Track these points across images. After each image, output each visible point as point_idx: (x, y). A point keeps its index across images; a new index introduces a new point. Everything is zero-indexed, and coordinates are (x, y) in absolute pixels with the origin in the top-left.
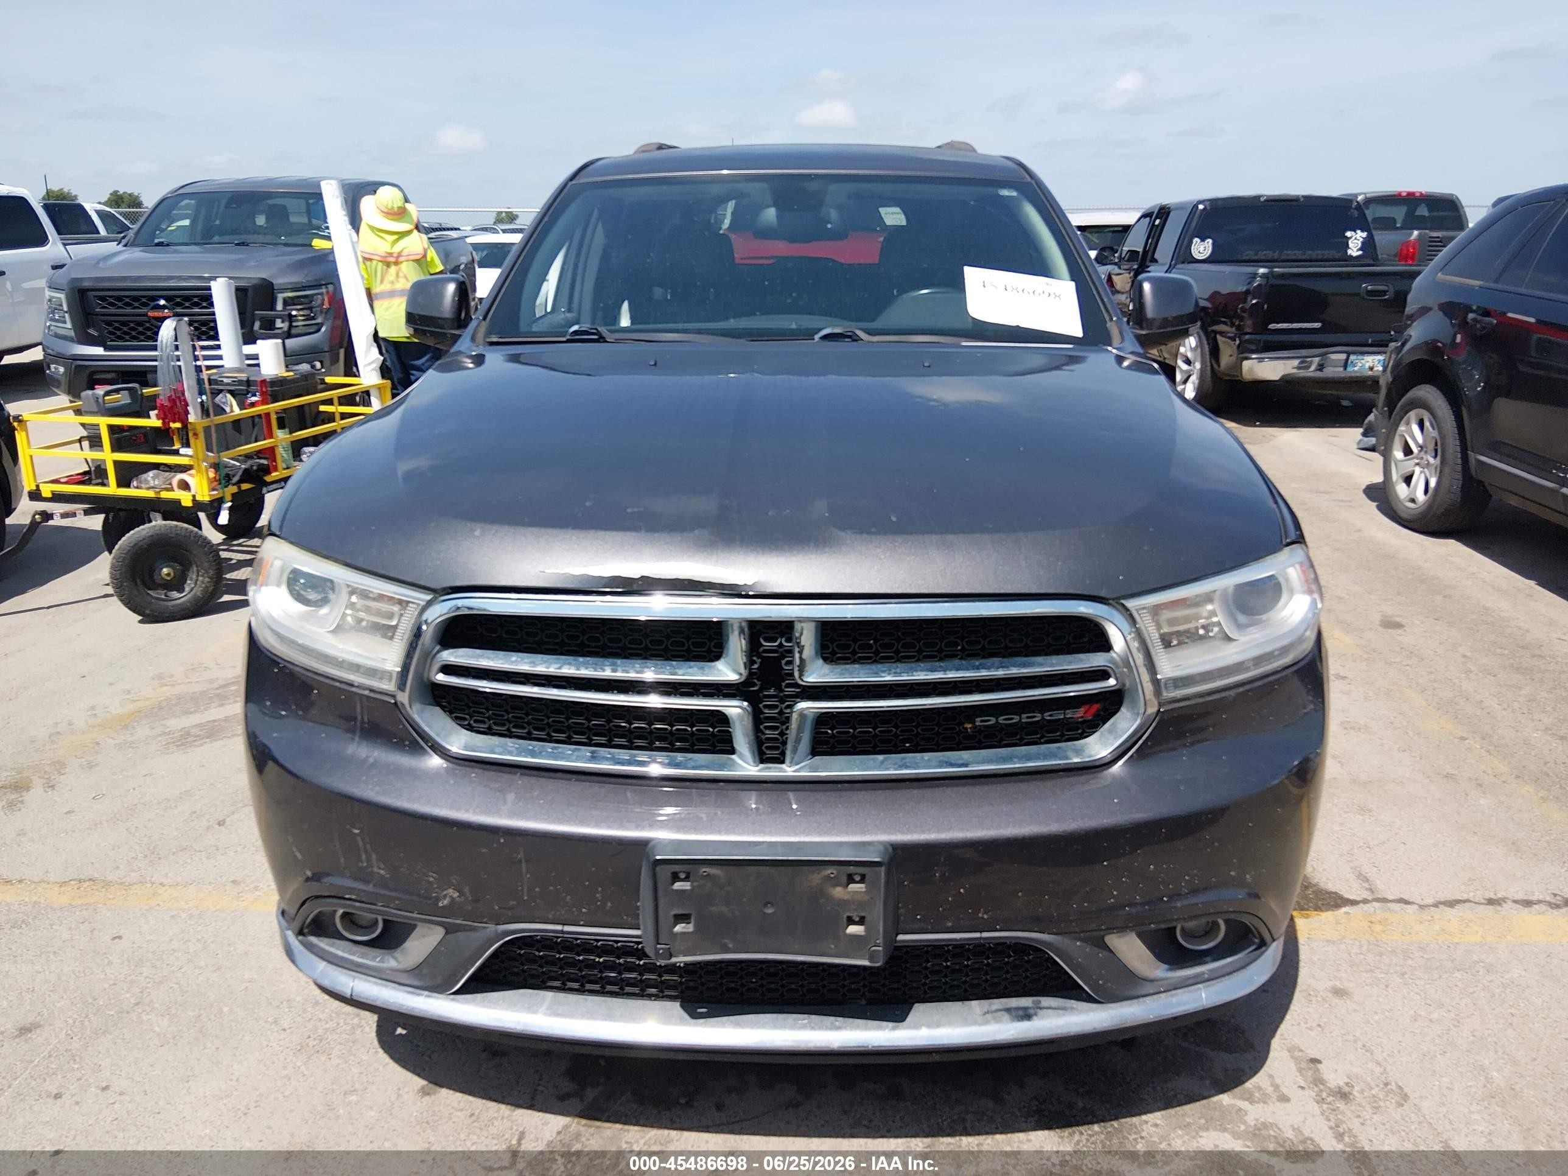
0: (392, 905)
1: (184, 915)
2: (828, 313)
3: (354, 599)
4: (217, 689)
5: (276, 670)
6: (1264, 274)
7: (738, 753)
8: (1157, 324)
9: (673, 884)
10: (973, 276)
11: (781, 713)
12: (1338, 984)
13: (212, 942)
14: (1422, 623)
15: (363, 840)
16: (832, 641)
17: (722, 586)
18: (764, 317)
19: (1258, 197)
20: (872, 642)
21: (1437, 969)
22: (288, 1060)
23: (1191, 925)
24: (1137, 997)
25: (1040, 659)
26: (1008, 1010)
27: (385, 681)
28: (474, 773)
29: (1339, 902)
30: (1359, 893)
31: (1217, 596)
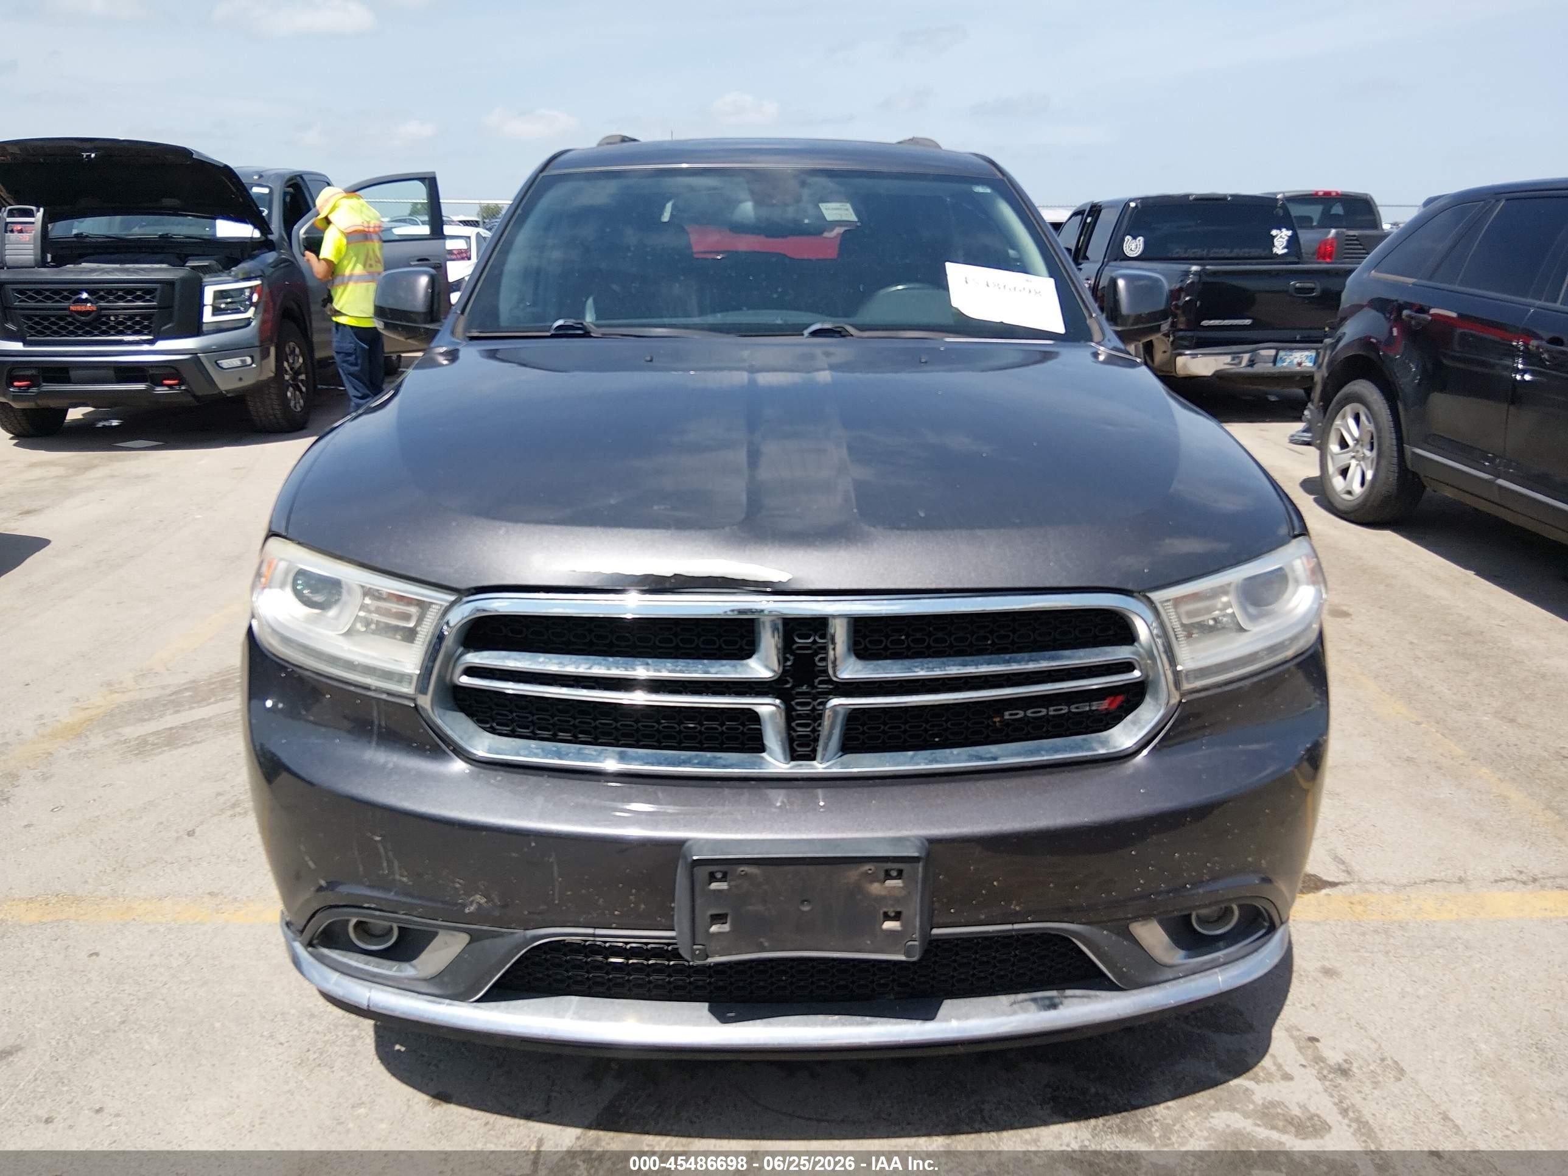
0: (415, 913)
1: (162, 930)
2: (814, 308)
3: (367, 601)
4: (170, 695)
5: (283, 675)
6: (1196, 272)
7: (768, 750)
8: (1131, 321)
9: (710, 884)
10: (955, 272)
11: (814, 709)
12: (1327, 964)
13: (196, 956)
14: (1368, 611)
15: (385, 848)
16: (865, 637)
17: (756, 583)
18: (751, 312)
19: (1187, 196)
20: (903, 637)
21: (1418, 946)
22: (289, 1075)
23: (1204, 912)
24: (1158, 983)
25: (1067, 653)
26: (1034, 1000)
27: (405, 684)
28: (500, 776)
29: (1319, 884)
30: (1337, 875)
31: (1232, 589)
